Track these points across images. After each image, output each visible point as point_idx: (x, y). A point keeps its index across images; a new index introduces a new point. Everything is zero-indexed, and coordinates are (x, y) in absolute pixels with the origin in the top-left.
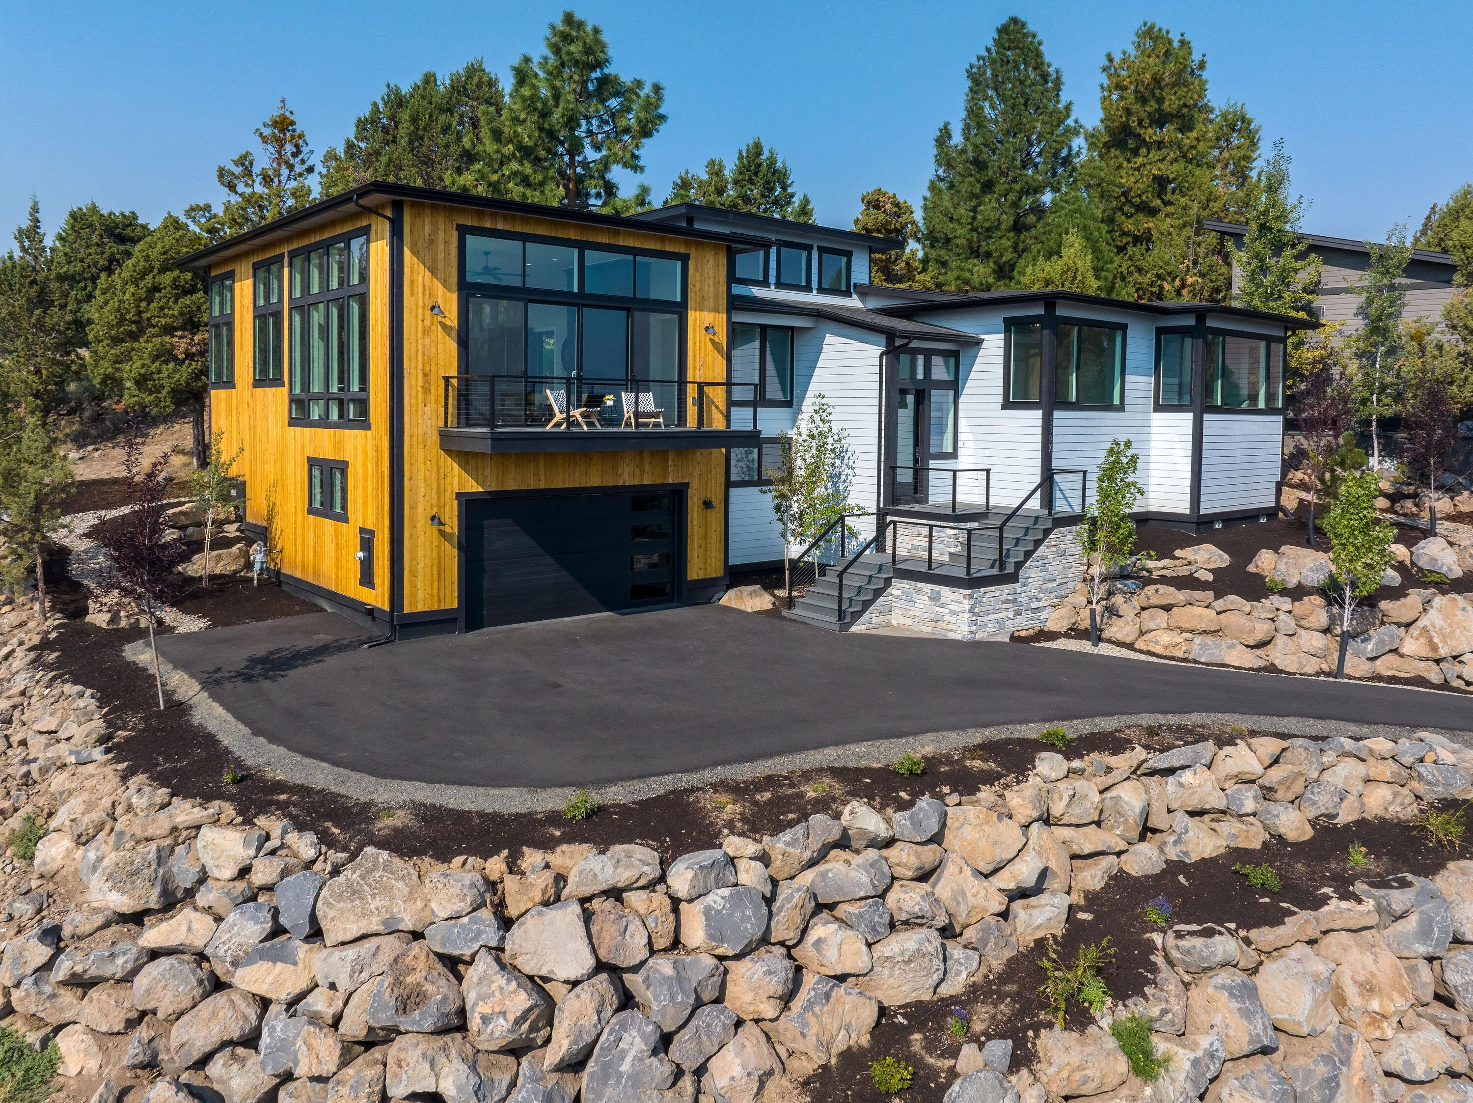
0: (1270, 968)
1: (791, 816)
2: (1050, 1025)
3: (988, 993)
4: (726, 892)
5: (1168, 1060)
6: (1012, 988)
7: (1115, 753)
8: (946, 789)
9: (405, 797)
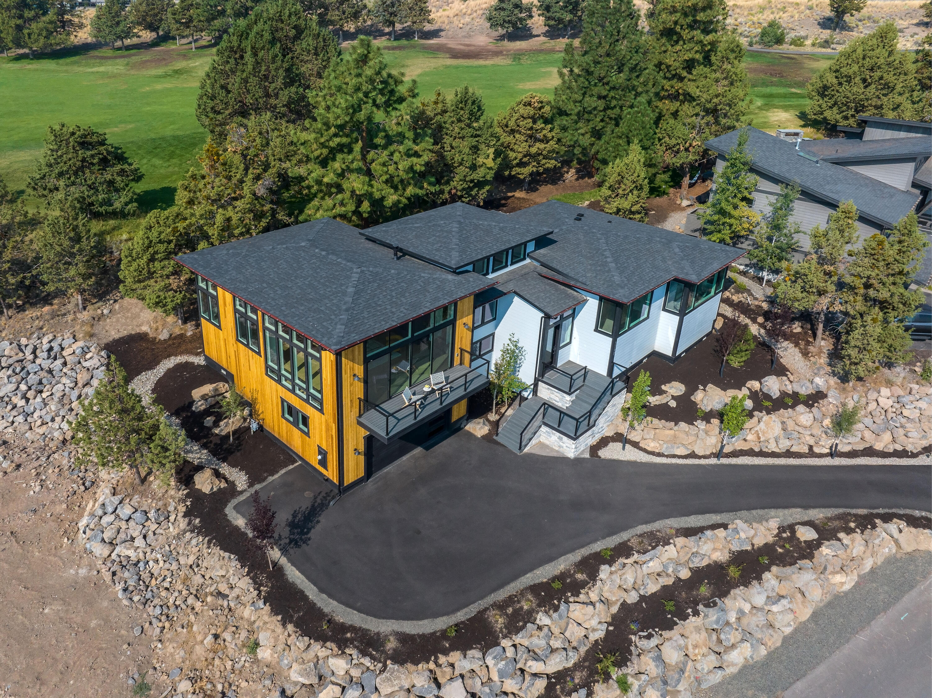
0: (667, 644)
1: (521, 624)
2: (598, 681)
3: (579, 667)
4: (503, 663)
5: (632, 684)
6: (587, 664)
7: (627, 558)
8: (569, 594)
9: (390, 629)
